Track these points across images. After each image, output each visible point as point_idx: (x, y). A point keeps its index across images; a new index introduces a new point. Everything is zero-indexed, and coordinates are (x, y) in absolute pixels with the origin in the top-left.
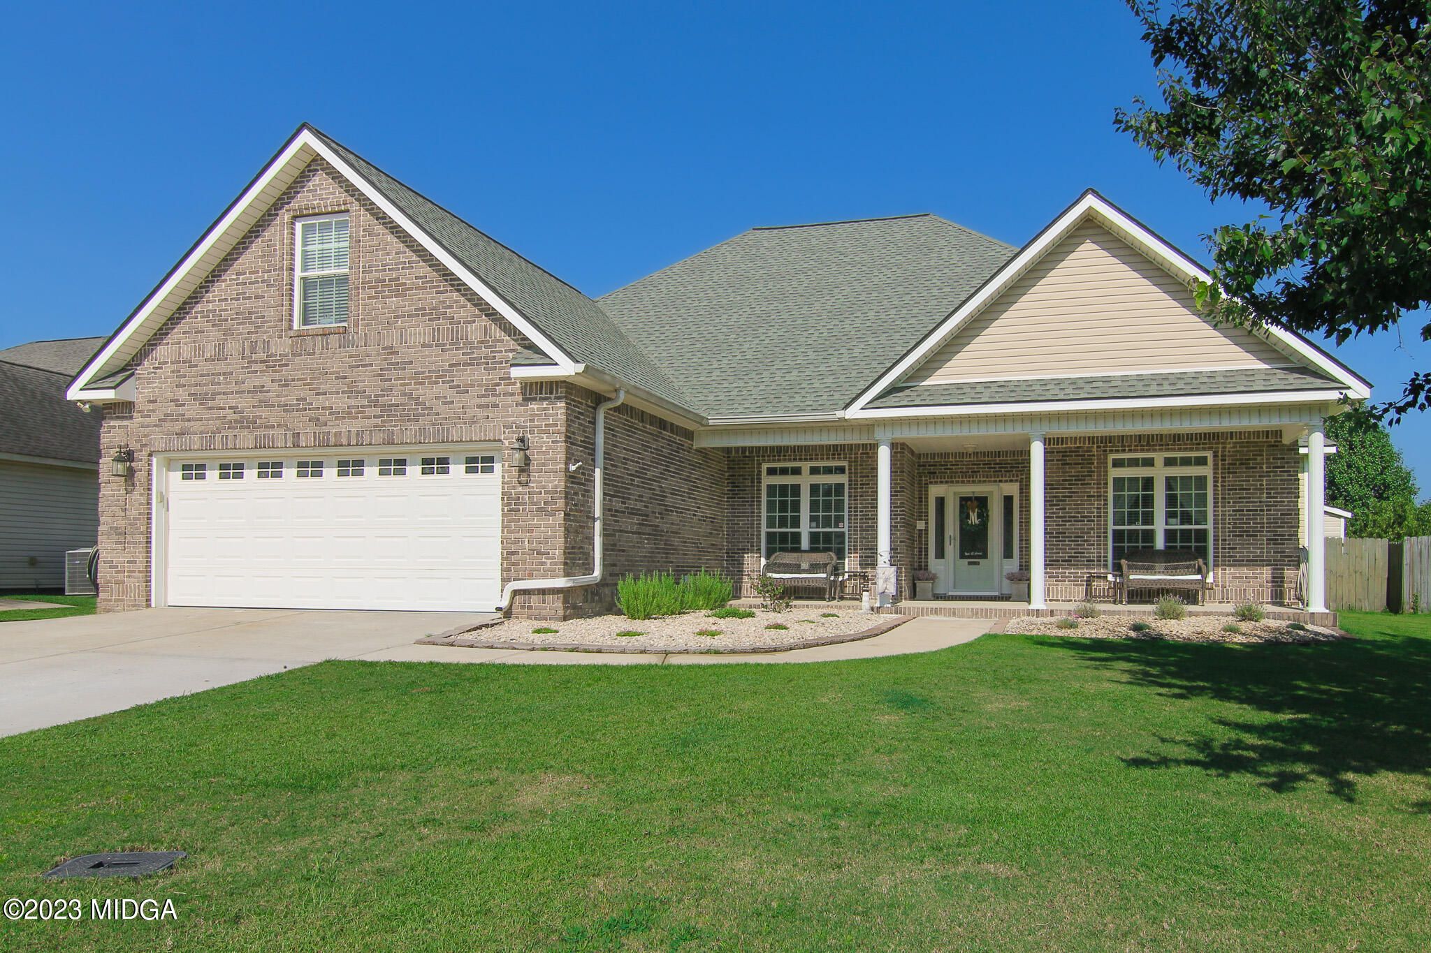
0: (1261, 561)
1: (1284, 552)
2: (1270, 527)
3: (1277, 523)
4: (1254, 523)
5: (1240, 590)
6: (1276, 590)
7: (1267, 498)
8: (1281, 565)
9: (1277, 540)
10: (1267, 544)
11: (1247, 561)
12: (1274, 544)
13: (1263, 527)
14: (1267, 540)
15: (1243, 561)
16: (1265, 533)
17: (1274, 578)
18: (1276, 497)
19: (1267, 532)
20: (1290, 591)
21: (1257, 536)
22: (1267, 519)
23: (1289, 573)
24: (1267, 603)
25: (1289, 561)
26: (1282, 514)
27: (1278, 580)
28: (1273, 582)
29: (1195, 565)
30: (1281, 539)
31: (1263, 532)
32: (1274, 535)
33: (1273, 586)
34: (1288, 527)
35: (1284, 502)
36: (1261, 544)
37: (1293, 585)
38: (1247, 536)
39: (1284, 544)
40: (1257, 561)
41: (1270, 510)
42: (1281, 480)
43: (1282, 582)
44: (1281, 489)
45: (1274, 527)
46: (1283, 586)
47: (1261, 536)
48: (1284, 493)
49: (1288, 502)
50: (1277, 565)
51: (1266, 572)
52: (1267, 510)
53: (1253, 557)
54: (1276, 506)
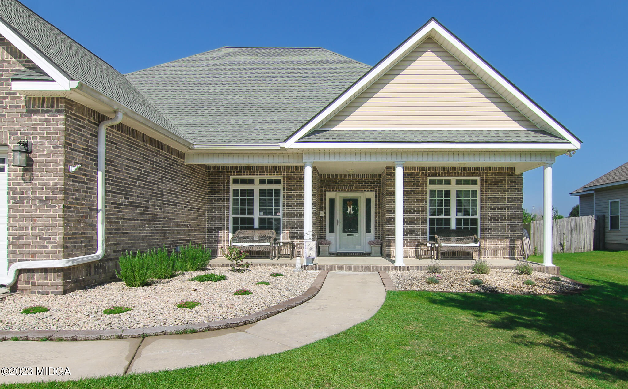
0: (504, 236)
1: (515, 231)
2: (509, 218)
3: (512, 216)
4: (501, 216)
5: (494, 251)
6: (511, 251)
7: (507, 202)
8: (514, 238)
9: (512, 224)
10: (507, 227)
11: (497, 236)
12: (510, 227)
13: (505, 218)
14: (507, 225)
15: (495, 235)
16: (506, 221)
17: (510, 244)
18: (512, 202)
19: (507, 220)
20: (518, 251)
21: (502, 222)
22: (507, 214)
23: (518, 242)
24: (507, 258)
25: (517, 236)
26: (514, 211)
27: (512, 246)
28: (510, 247)
29: (472, 238)
30: (514, 224)
31: (505, 220)
32: (511, 222)
33: (510, 249)
34: (517, 218)
35: (515, 205)
36: (504, 227)
37: (520, 248)
38: (497, 222)
39: (515, 227)
40: (502, 236)
41: (509, 209)
42: (514, 193)
43: (515, 247)
44: (514, 198)
45: (511, 218)
46: (515, 249)
47: (504, 222)
48: (515, 200)
49: (517, 205)
50: (512, 238)
51: (507, 242)
52: (507, 209)
53: (500, 233)
54: (512, 207)
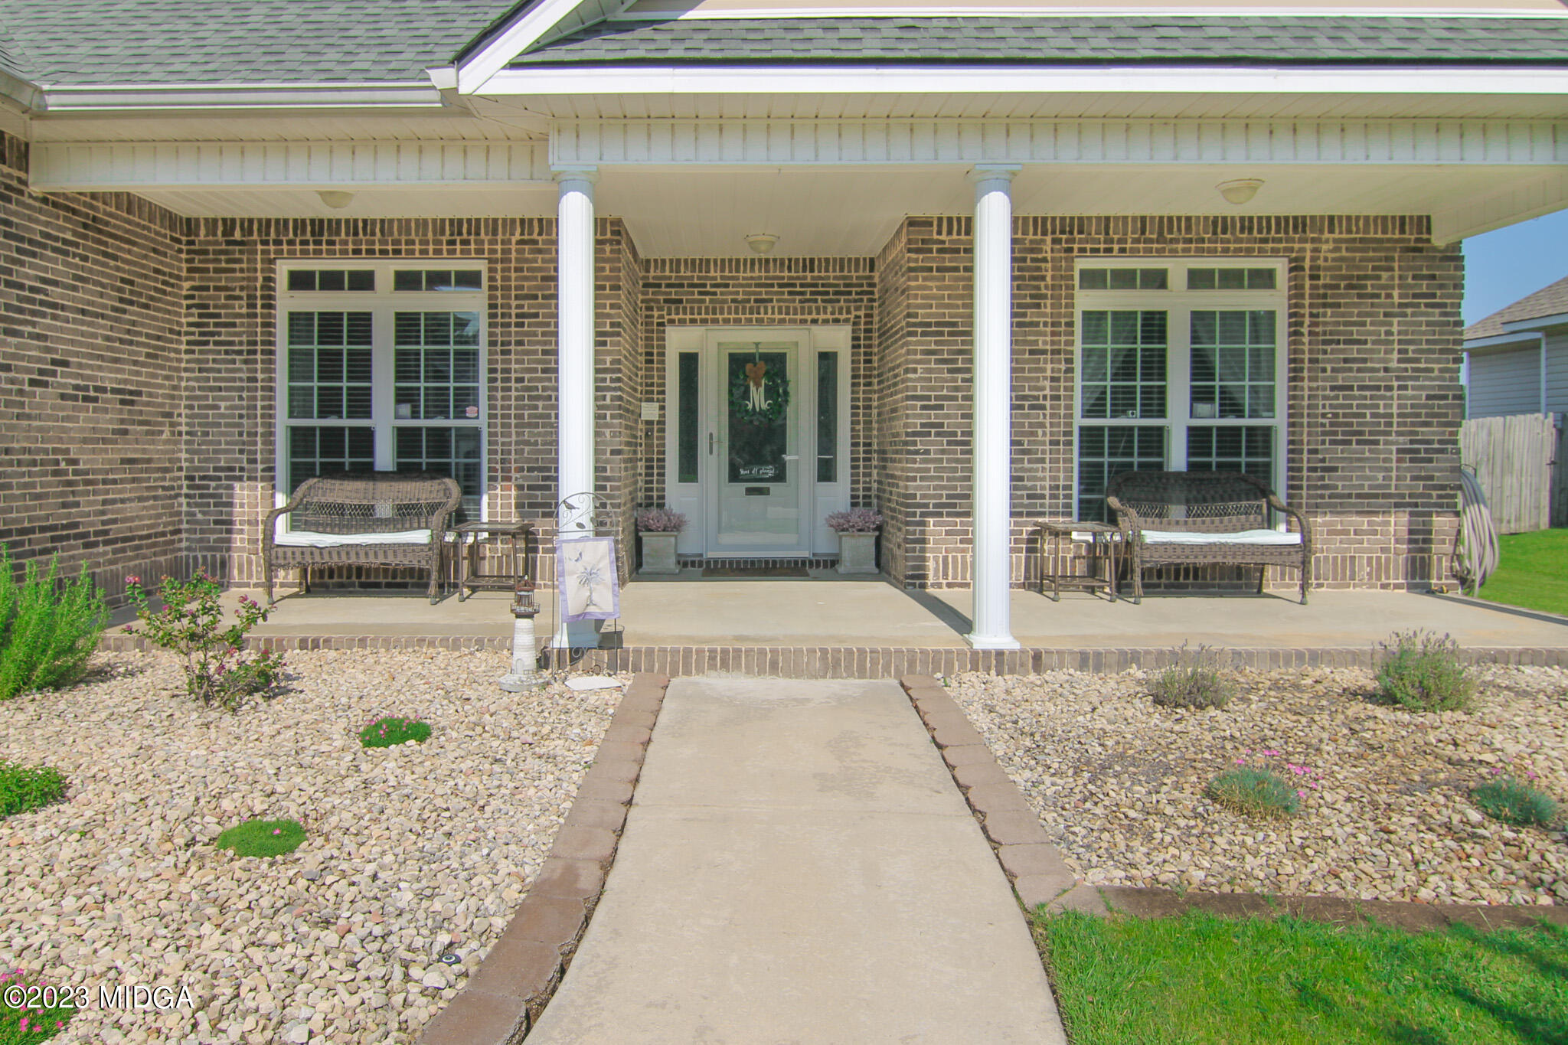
0: (1385, 496)
1: (1431, 478)
2: (1405, 424)
3: (1418, 415)
4: (1373, 415)
5: (1344, 559)
6: (1414, 559)
7: (1400, 361)
8: (1424, 505)
9: (1418, 451)
10: (1399, 460)
11: (1359, 496)
12: (1412, 460)
13: (1390, 424)
14: (1399, 451)
15: (1349, 496)
16: (1393, 437)
17: (1411, 532)
18: (1418, 361)
19: (1399, 434)
20: (1440, 560)
21: (1377, 442)
22: (1399, 406)
23: (1441, 522)
24: (1397, 586)
25: (1440, 497)
26: (1428, 397)
27: (1420, 539)
28: (1410, 541)
29: (1259, 507)
30: (1427, 451)
31: (1389, 433)
32: (1412, 442)
33: (1409, 551)
34: (1440, 424)
35: (1431, 370)
36: (1385, 460)
37: (1448, 548)
38: (1358, 442)
39: (1430, 460)
40: (1376, 496)
41: (1405, 388)
42: (1428, 324)
43: (1427, 541)
44: (1428, 342)
45: (1413, 424)
46: (1429, 550)
47: (1386, 443)
48: (1433, 352)
49: (1441, 370)
50: (1416, 505)
51: (1397, 523)
52: (1400, 388)
53: (1371, 487)
54: (1417, 379)
